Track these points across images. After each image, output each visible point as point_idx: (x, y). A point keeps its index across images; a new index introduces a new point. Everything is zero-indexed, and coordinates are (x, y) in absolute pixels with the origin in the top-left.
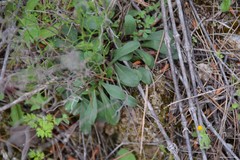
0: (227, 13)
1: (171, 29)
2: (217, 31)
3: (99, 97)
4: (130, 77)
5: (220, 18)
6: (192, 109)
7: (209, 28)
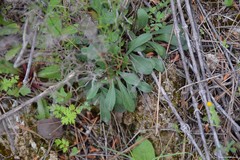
0: (231, 8)
1: (180, 23)
2: (222, 24)
3: (116, 86)
4: (145, 66)
5: (225, 12)
6: (202, 92)
7: (215, 22)
